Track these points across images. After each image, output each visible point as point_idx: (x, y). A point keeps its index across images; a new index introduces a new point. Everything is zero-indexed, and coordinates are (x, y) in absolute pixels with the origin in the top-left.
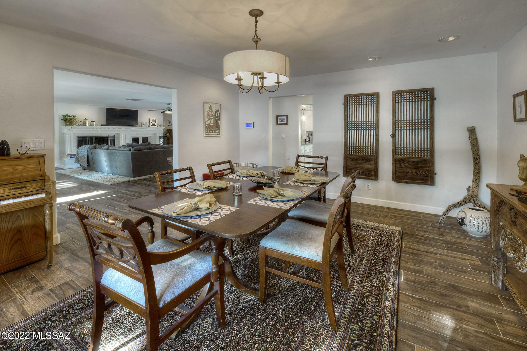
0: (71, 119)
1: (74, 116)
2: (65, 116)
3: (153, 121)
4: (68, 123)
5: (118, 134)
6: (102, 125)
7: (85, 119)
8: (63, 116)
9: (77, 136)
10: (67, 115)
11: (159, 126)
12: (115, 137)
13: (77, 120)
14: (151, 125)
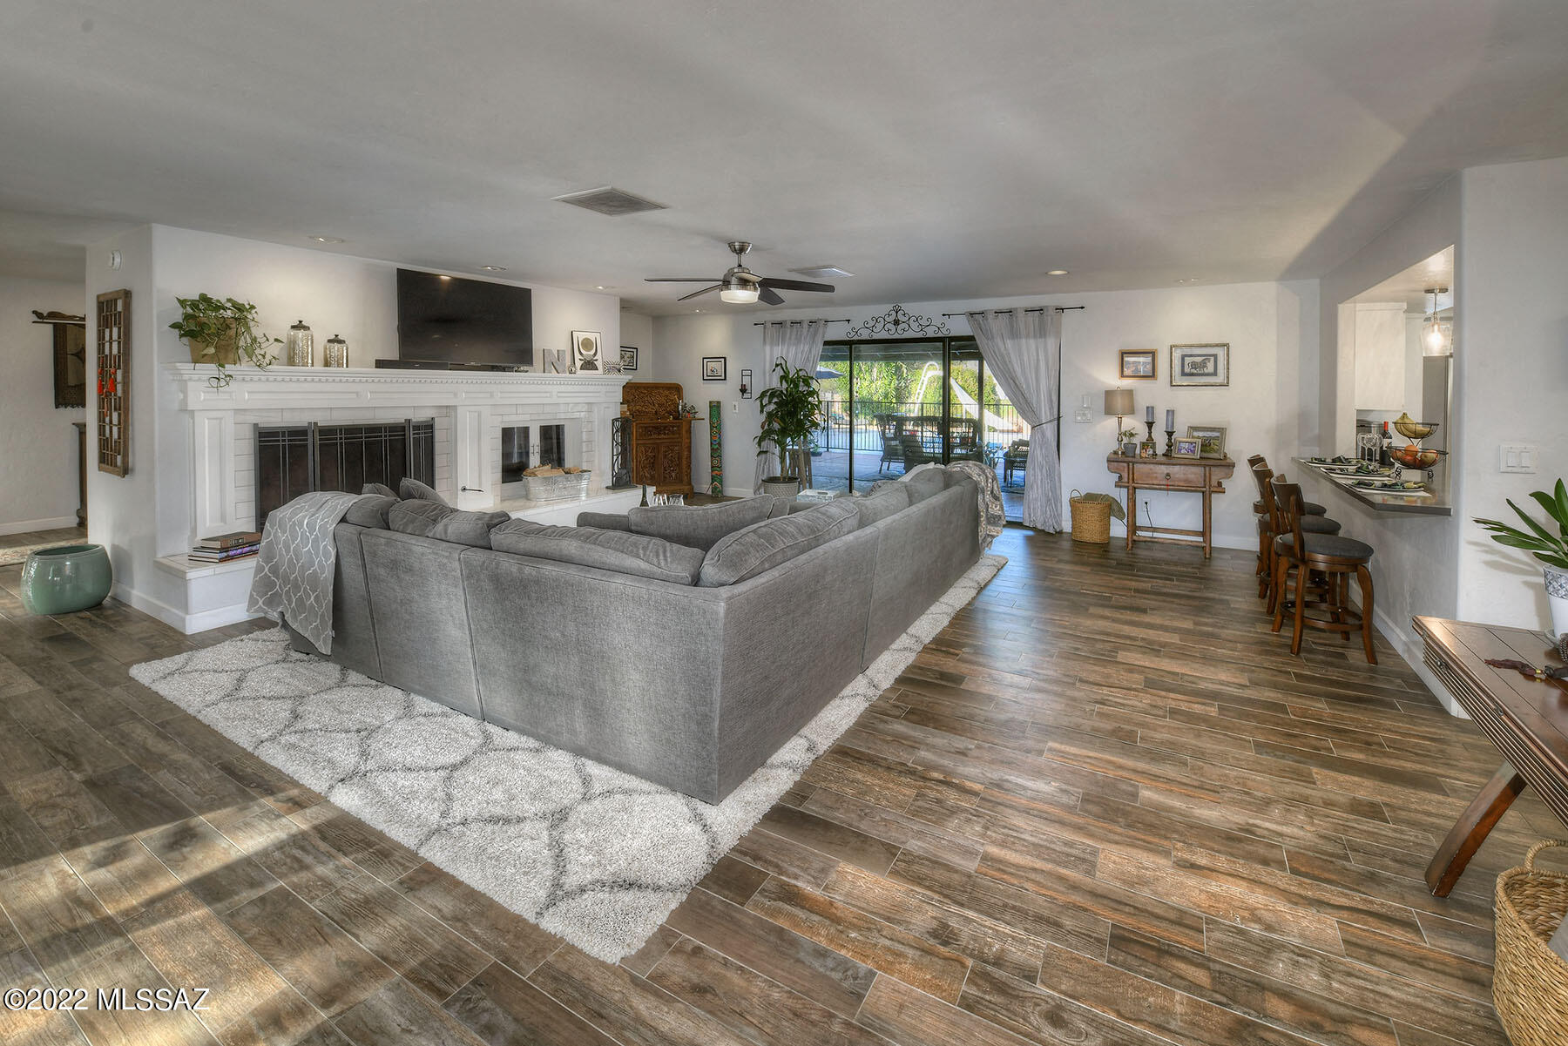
0: (225, 325)
1: (239, 308)
2: (194, 305)
3: (587, 344)
4: (212, 350)
5: (450, 410)
6: (380, 364)
7: (299, 326)
8: (182, 303)
9: (256, 425)
10: (204, 298)
11: (609, 369)
12: (437, 426)
13: (257, 332)
14: (579, 364)
